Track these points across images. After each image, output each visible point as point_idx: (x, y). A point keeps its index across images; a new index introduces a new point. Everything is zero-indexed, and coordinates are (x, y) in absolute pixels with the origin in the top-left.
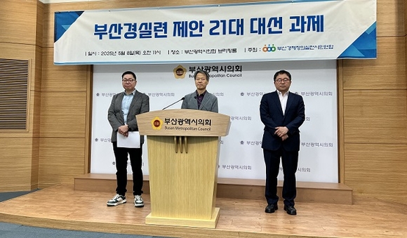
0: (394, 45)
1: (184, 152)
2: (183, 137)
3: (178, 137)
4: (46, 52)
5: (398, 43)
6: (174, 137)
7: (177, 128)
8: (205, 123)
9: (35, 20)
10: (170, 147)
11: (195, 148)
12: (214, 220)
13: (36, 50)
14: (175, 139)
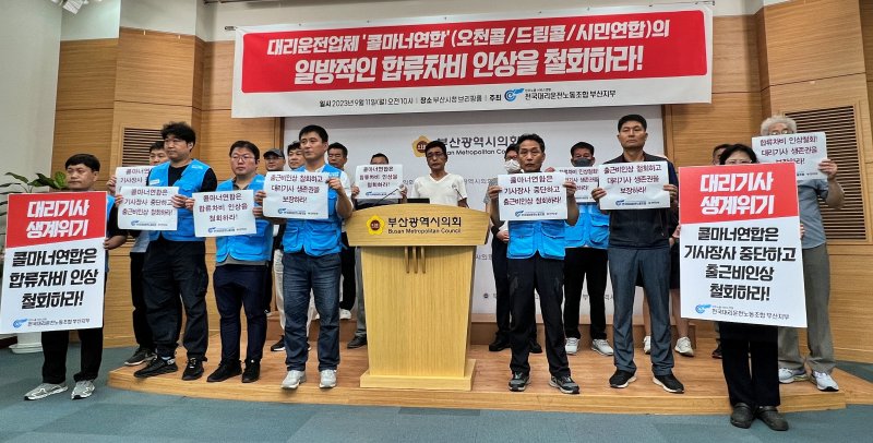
0: (746, 105)
1: (420, 270)
2: (418, 248)
3: (410, 248)
4: (208, 118)
5: (752, 102)
6: (403, 247)
7: (408, 231)
8: (452, 222)
9: (192, 68)
10: (397, 265)
11: (437, 266)
12: (469, 378)
13: (193, 115)
14: (406, 251)
